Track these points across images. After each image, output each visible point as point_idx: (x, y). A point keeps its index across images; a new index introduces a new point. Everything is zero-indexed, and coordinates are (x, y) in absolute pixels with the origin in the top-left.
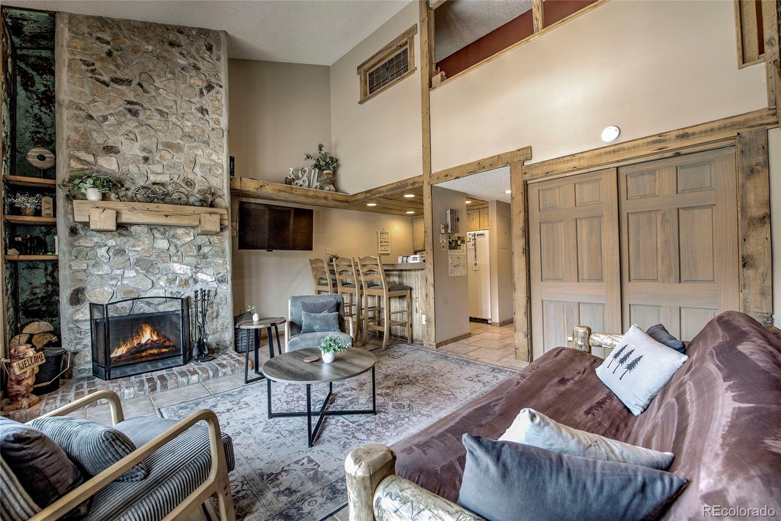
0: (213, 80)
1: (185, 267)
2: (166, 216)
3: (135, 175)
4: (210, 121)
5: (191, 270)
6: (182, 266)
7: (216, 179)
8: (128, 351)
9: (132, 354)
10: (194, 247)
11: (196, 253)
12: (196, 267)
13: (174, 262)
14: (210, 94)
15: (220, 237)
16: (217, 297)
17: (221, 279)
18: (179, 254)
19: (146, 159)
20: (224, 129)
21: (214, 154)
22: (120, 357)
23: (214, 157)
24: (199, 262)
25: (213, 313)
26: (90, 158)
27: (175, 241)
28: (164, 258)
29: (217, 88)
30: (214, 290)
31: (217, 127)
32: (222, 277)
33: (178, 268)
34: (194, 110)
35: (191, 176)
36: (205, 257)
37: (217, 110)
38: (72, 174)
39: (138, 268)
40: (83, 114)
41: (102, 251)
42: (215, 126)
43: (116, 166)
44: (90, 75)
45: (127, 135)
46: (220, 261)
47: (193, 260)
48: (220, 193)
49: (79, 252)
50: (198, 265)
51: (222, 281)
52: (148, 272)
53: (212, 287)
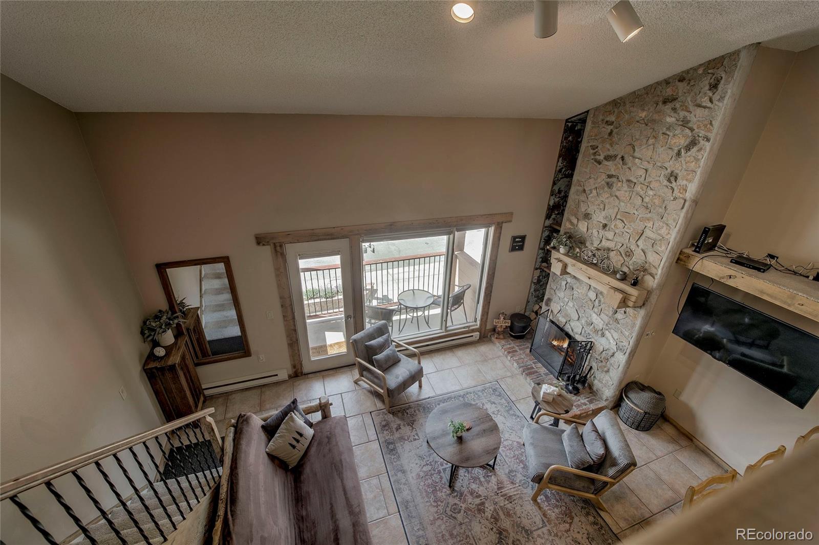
0: (702, 133)
1: (600, 320)
2: (589, 278)
3: (594, 238)
4: (675, 188)
5: (603, 325)
6: (598, 318)
7: (655, 255)
8: (558, 346)
9: (558, 348)
10: (611, 309)
11: (611, 313)
12: (607, 325)
13: (595, 312)
14: (689, 153)
15: (635, 312)
16: (613, 359)
17: (621, 347)
18: (600, 308)
19: (605, 226)
20: (688, 198)
21: (665, 228)
22: (554, 346)
23: (664, 231)
24: (611, 323)
25: (605, 367)
26: (575, 221)
27: (601, 297)
28: (590, 306)
29: (702, 142)
30: (612, 351)
31: (681, 196)
32: (622, 346)
33: (595, 318)
34: (662, 178)
35: (633, 247)
36: (617, 321)
37: (688, 175)
38: (566, 231)
39: (575, 303)
40: (581, 189)
41: (564, 283)
42: (679, 194)
43: (586, 229)
44: (592, 157)
45: (599, 205)
46: (626, 333)
47: (606, 319)
48: (653, 271)
49: (556, 278)
50: (609, 324)
51: (621, 349)
52: (579, 308)
53: (612, 349)
